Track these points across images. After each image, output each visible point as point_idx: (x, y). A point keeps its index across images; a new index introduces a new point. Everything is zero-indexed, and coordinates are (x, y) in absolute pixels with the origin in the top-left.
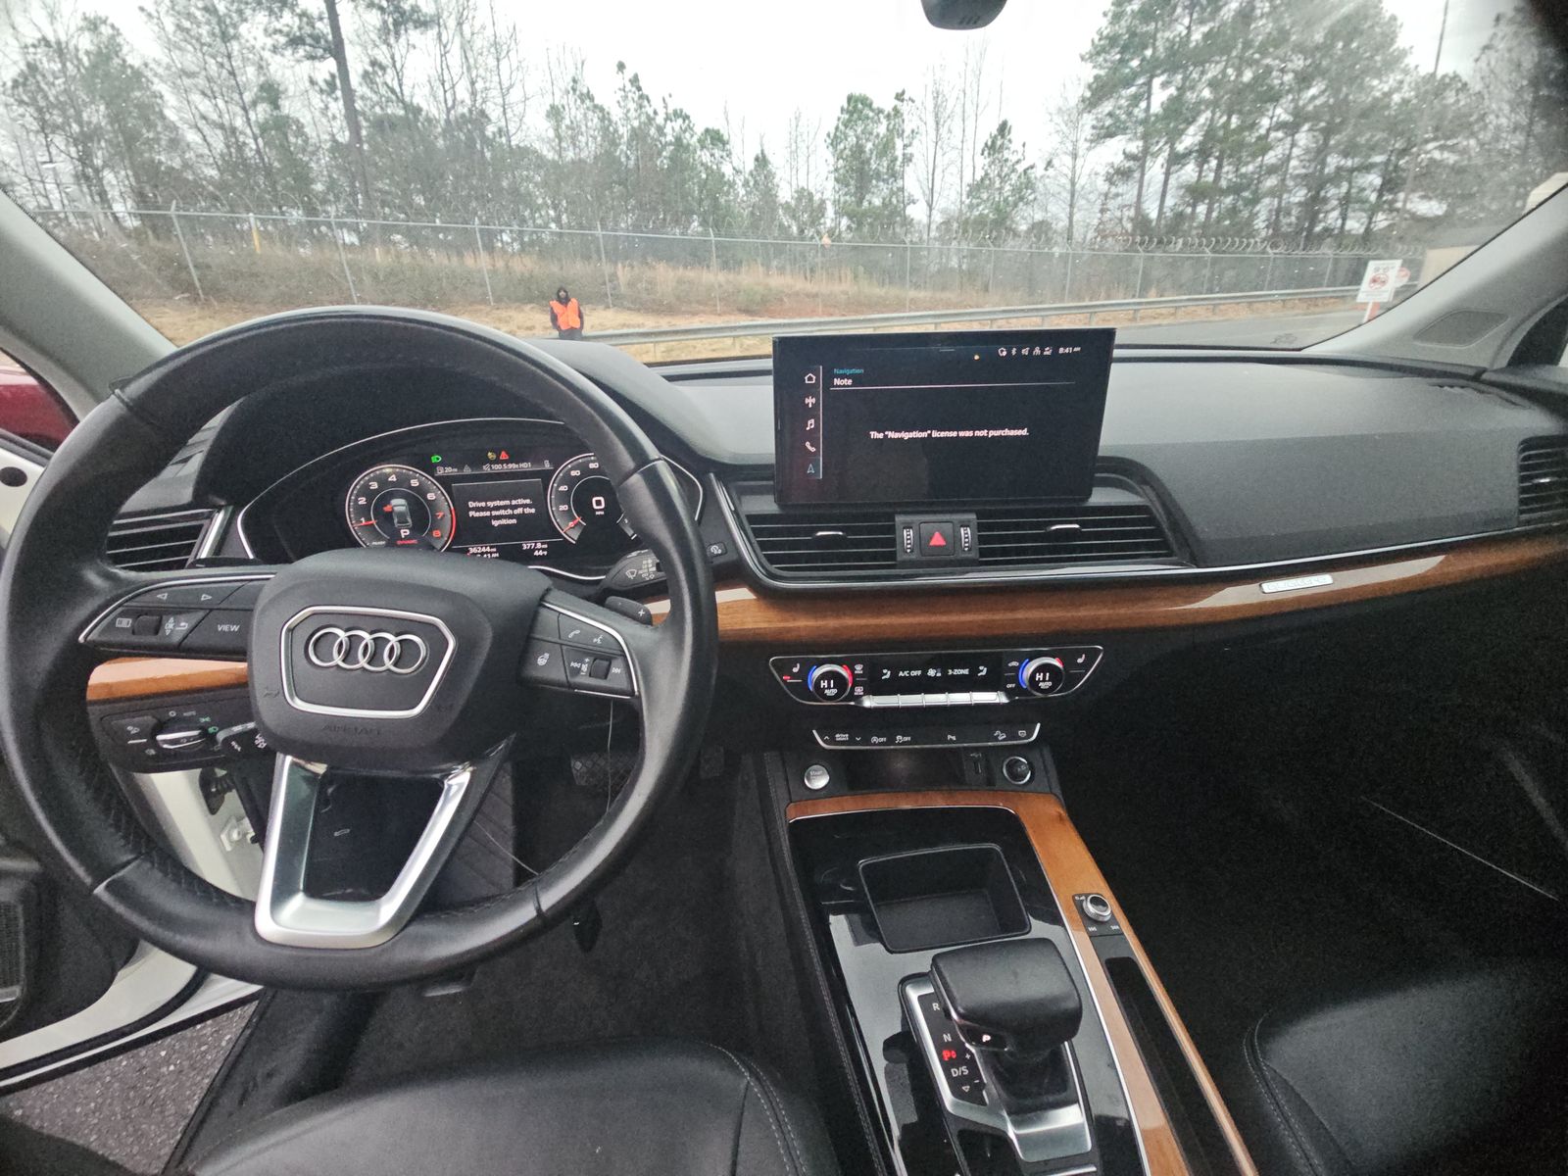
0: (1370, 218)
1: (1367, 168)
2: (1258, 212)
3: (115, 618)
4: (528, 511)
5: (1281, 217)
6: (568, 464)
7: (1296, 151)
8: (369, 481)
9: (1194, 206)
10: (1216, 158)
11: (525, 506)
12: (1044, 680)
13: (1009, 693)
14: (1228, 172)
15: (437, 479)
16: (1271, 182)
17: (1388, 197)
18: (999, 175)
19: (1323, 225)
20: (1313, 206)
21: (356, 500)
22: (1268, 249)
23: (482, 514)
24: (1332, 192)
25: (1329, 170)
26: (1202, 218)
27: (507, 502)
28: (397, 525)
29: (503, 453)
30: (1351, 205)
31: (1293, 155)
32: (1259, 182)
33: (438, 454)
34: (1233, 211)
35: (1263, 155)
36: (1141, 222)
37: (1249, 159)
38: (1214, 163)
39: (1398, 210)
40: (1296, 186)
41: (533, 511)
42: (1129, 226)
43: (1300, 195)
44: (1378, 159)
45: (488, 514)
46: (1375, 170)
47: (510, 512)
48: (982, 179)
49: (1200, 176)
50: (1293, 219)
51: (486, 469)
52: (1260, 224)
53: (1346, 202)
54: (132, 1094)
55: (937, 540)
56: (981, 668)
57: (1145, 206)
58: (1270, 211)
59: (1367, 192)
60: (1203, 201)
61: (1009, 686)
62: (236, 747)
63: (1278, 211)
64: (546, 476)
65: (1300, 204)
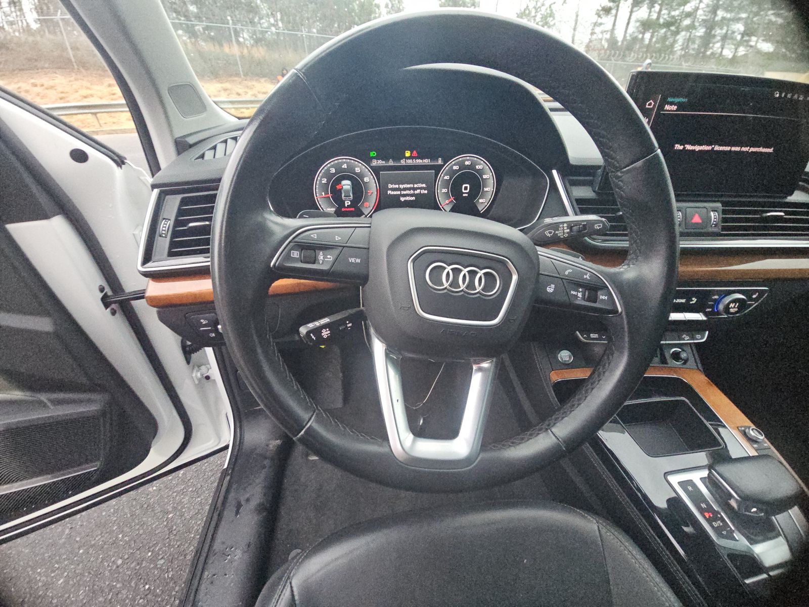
0: (736, 49)
1: (738, 20)
2: (678, 40)
3: (290, 251)
4: (423, 192)
5: (690, 44)
6: (452, 161)
7: (702, 6)
8: (330, 167)
9: (643, 34)
10: (659, 4)
11: (421, 188)
12: (734, 307)
13: (706, 314)
14: (664, 14)
15: (371, 167)
16: (687, 22)
17: (746, 38)
18: (535, 8)
19: (711, 51)
20: (708, 39)
21: (321, 180)
22: (683, 63)
23: (395, 193)
24: (718, 32)
25: (718, 18)
26: (647, 42)
27: (411, 186)
28: (343, 198)
29: (415, 152)
30: (727, 41)
31: (700, 7)
32: (681, 21)
33: (374, 151)
34: (665, 38)
35: (684, 6)
36: (613, 42)
37: (676, 7)
38: (657, 7)
39: (751, 46)
40: (700, 25)
41: (426, 192)
42: (606, 45)
43: (701, 32)
44: (744, 15)
45: (399, 193)
46: (741, 22)
47: (412, 192)
48: (525, 10)
49: (649, 15)
50: (696, 46)
51: (403, 162)
52: (678, 47)
53: (724, 38)
54: (134, 503)
55: (697, 219)
56: (693, 299)
57: (616, 32)
58: (685, 39)
59: (736, 34)
60: (648, 31)
61: (708, 310)
62: (313, 337)
63: (689, 39)
64: (438, 169)
65: (701, 37)
